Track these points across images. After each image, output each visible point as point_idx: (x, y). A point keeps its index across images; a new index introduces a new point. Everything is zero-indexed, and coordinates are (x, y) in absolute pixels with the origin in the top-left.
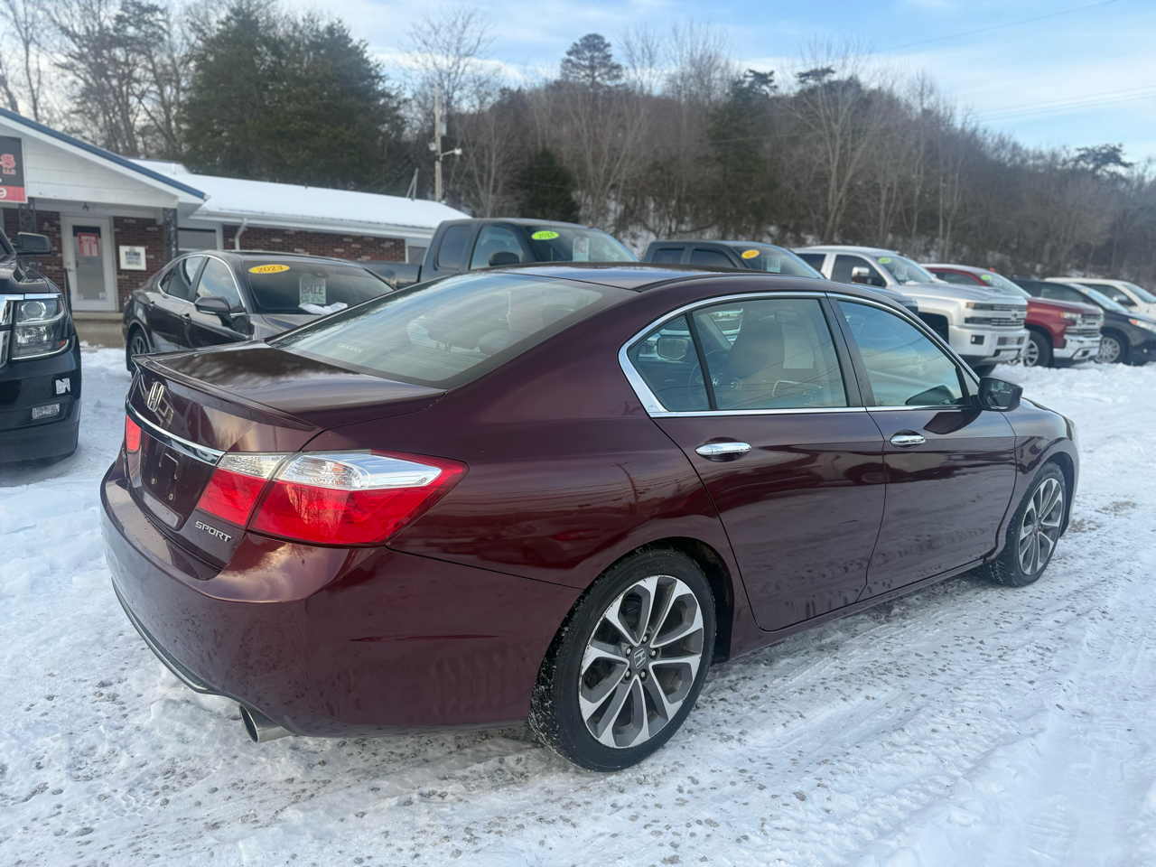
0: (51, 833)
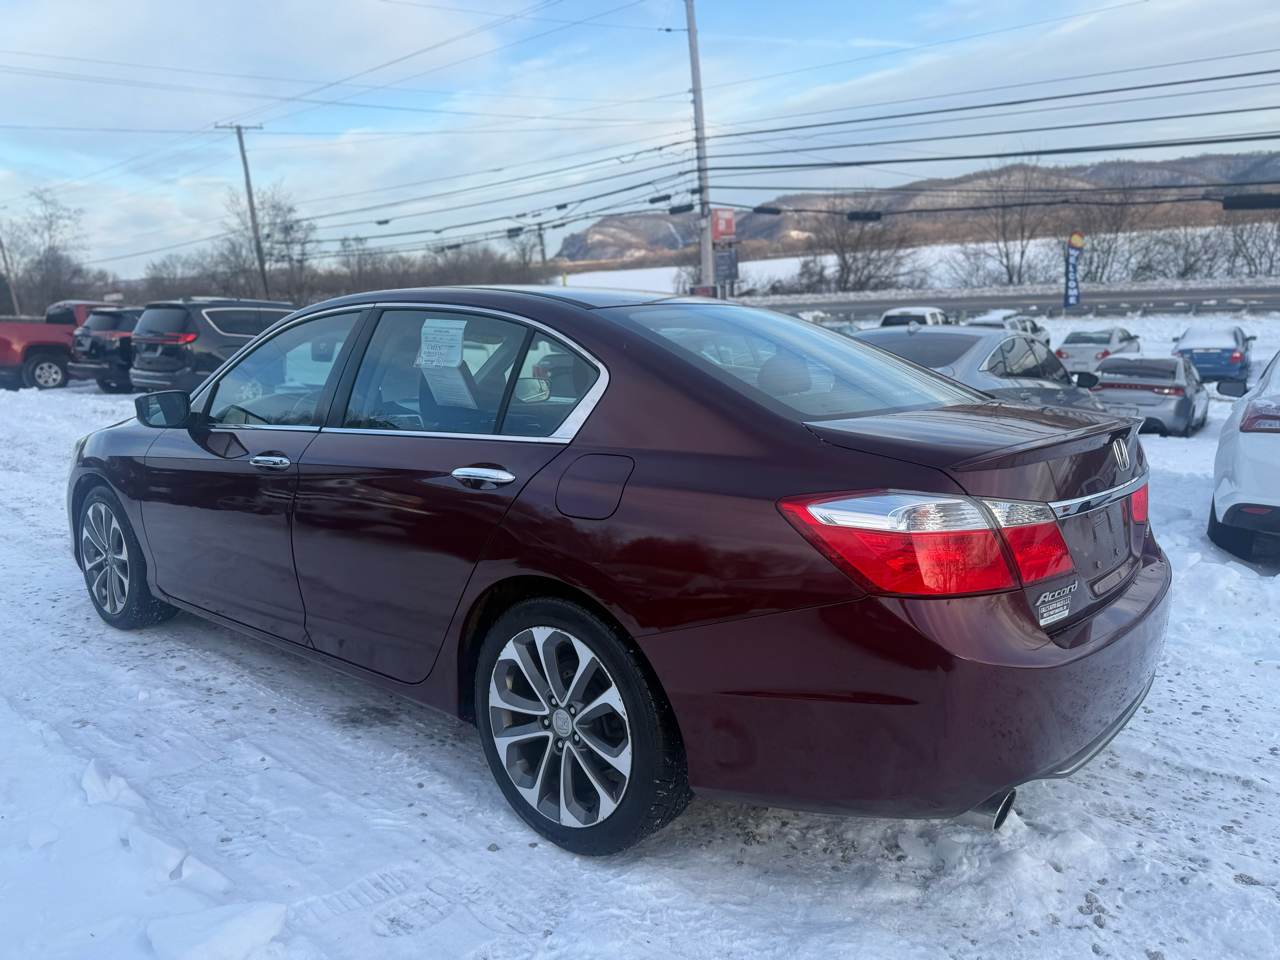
0: (1257, 844)
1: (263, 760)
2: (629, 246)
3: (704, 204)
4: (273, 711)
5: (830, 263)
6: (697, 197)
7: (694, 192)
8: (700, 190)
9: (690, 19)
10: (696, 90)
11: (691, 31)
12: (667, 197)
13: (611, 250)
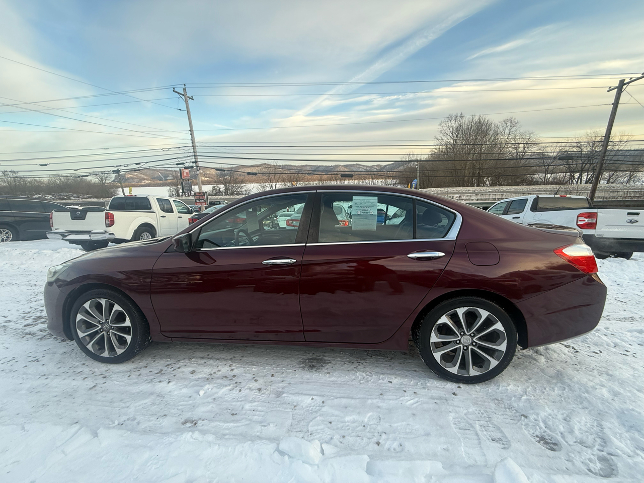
1: (313, 399)
2: (144, 179)
3: (197, 166)
4: (273, 375)
5: (222, 187)
6: (194, 164)
7: (193, 162)
8: (196, 162)
9: (188, 107)
10: (191, 131)
11: (188, 111)
12: (184, 163)
13: (136, 180)
